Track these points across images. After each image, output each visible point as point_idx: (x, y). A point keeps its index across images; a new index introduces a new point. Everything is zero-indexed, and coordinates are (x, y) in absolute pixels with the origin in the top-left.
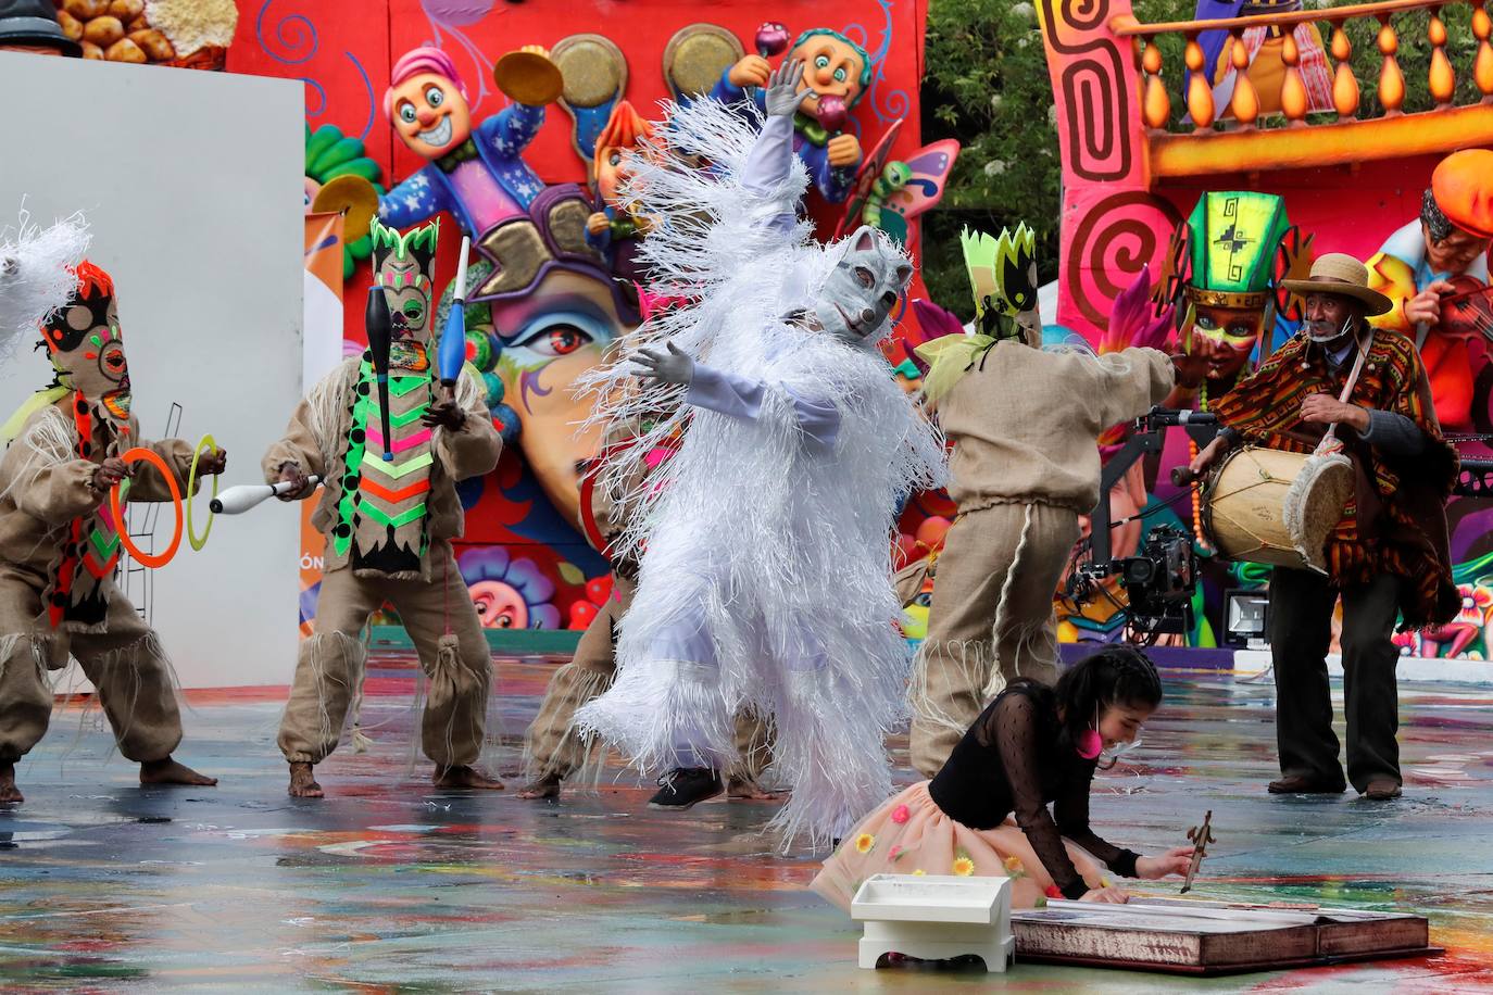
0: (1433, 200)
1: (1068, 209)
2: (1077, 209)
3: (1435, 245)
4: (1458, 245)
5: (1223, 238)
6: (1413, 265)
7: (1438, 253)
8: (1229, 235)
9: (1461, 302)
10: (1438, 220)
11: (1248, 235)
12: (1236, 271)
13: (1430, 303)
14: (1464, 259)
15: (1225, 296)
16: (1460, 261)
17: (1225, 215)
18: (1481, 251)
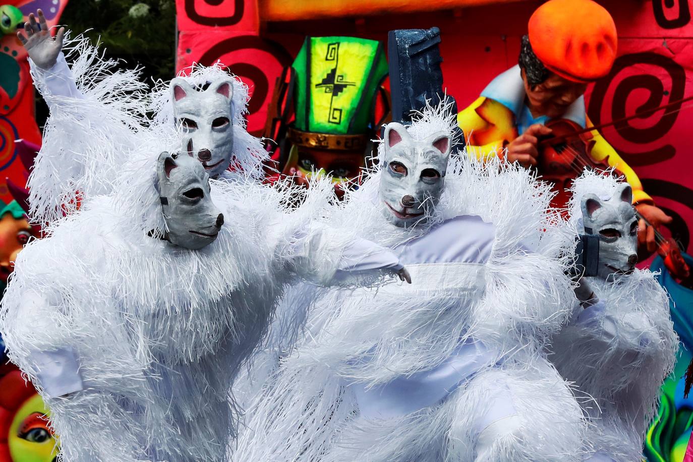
0: (529, 46)
1: (182, 53)
2: (191, 53)
3: (533, 89)
4: (554, 89)
5: (325, 82)
6: (513, 108)
7: (536, 97)
8: (330, 79)
9: (559, 147)
10: (534, 65)
11: (348, 79)
12: (337, 114)
13: (528, 146)
14: (560, 102)
15: (325, 138)
16: (558, 105)
17: (327, 59)
18: (578, 96)
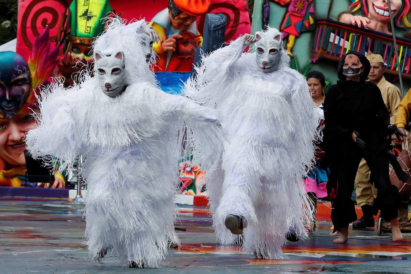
1: (21, 2)
2: (25, 2)
3: (174, 18)
4: (183, 19)
5: (83, 15)
6: (165, 27)
7: (175, 22)
8: (86, 13)
9: (185, 43)
10: (174, 8)
11: (93, 14)
12: (89, 29)
13: (172, 43)
14: (186, 24)
15: (83, 39)
16: (184, 25)
17: (84, 5)
18: (193, 21)
